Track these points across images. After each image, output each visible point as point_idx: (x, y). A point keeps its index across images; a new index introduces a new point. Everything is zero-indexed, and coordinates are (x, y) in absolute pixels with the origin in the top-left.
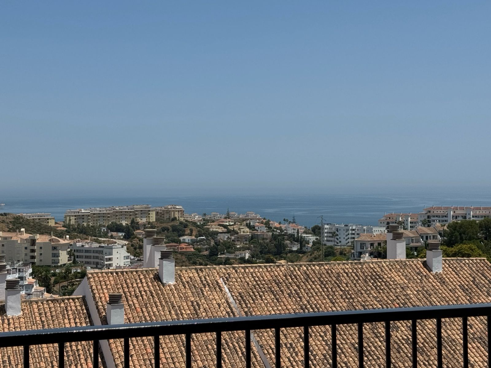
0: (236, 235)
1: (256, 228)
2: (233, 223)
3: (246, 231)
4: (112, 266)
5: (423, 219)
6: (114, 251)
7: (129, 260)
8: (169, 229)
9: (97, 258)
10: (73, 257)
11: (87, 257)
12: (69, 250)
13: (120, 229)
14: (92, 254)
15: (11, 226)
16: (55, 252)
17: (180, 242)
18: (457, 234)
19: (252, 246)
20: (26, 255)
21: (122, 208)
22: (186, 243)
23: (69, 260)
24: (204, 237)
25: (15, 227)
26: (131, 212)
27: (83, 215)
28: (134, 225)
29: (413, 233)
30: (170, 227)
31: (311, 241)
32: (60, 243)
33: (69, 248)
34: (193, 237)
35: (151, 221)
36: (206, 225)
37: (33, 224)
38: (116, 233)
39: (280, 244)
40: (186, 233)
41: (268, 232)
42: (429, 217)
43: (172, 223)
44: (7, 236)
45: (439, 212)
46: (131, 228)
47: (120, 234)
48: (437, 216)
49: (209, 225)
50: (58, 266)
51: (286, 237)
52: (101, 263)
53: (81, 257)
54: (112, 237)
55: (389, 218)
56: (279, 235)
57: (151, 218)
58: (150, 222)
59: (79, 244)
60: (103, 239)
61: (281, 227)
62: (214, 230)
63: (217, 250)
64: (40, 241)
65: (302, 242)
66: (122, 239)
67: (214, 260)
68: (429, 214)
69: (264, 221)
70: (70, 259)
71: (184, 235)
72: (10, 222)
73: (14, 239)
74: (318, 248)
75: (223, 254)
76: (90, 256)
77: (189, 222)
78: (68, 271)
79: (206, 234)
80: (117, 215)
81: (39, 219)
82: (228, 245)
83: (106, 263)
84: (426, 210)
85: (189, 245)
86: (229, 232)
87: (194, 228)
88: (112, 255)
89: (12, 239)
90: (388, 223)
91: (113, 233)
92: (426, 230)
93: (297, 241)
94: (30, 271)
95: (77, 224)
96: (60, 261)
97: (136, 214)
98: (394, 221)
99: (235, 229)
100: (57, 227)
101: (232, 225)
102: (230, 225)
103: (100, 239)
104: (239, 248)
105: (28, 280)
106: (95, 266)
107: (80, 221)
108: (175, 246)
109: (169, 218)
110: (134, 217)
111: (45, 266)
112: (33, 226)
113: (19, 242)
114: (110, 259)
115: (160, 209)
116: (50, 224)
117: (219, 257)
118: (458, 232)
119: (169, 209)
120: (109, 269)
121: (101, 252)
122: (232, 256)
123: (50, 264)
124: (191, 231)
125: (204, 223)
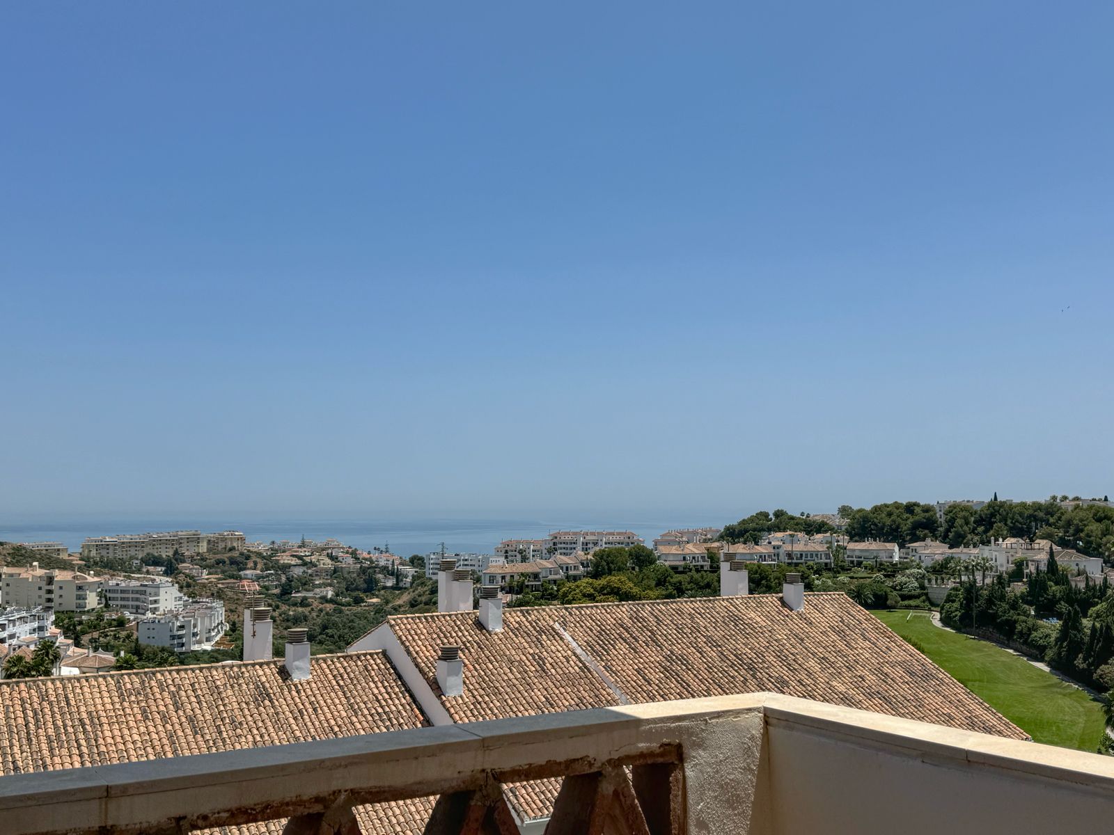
0: (314, 569)
1: (340, 559)
2: (310, 554)
3: (327, 563)
4: (158, 611)
5: (548, 546)
6: (162, 591)
7: (182, 602)
8: (225, 562)
9: (137, 599)
10: (103, 600)
11: (123, 599)
12: (99, 590)
13: (159, 562)
14: (131, 596)
15: (9, 559)
16: (80, 593)
17: (240, 578)
18: (605, 563)
19: (335, 581)
20: (40, 597)
21: (161, 535)
22: (249, 579)
23: (99, 604)
24: (272, 572)
25: (14, 561)
26: (173, 540)
27: (108, 545)
28: (178, 557)
29: (551, 563)
30: (226, 559)
31: (410, 574)
32: (88, 581)
33: (99, 588)
34: (259, 572)
35: (201, 551)
36: (274, 556)
37: (39, 556)
38: (153, 567)
39: (371, 580)
40: (249, 566)
41: (355, 563)
42: (555, 544)
43: (229, 554)
44: (13, 572)
45: (567, 538)
46: (173, 561)
47: (159, 569)
48: (564, 543)
49: (279, 556)
50: (84, 611)
51: (377, 570)
52: (144, 607)
53: (114, 599)
54: (148, 572)
55: (508, 546)
56: (369, 568)
57: (200, 548)
58: (199, 553)
59: (112, 583)
60: (136, 576)
61: (371, 557)
62: (286, 561)
63: (290, 587)
64: (59, 579)
65: (398, 576)
66: (162, 575)
67: (287, 600)
68: (555, 540)
69: (350, 550)
70: (100, 602)
71: (245, 569)
72: (9, 554)
73: (24, 575)
74: (423, 583)
75: (298, 592)
76: (128, 598)
77: (252, 552)
78: (100, 617)
79: (274, 567)
80: (154, 545)
81: (47, 550)
82: (304, 581)
83: (150, 606)
84: (551, 535)
85: (254, 581)
86: (305, 564)
87: (258, 560)
88: (159, 596)
89: (21, 577)
90: (506, 552)
91: (149, 567)
92: (566, 559)
93: (392, 574)
94: (53, 618)
95: (99, 556)
96: (87, 604)
97: (181, 543)
98: (514, 549)
99: (313, 560)
100: (72, 560)
101: (308, 556)
102: (306, 556)
103: (133, 575)
104: (319, 584)
105: (49, 630)
106: (134, 611)
107: (104, 552)
108: (234, 583)
109: (225, 548)
110: (178, 546)
111: (67, 611)
112: (40, 559)
113: (30, 580)
114: (156, 602)
115: (212, 535)
116: (61, 557)
117: (293, 597)
118: (605, 561)
119: (225, 535)
120: (154, 614)
121: (144, 593)
122: (310, 594)
123: (75, 609)
124: (256, 564)
125: (272, 554)
